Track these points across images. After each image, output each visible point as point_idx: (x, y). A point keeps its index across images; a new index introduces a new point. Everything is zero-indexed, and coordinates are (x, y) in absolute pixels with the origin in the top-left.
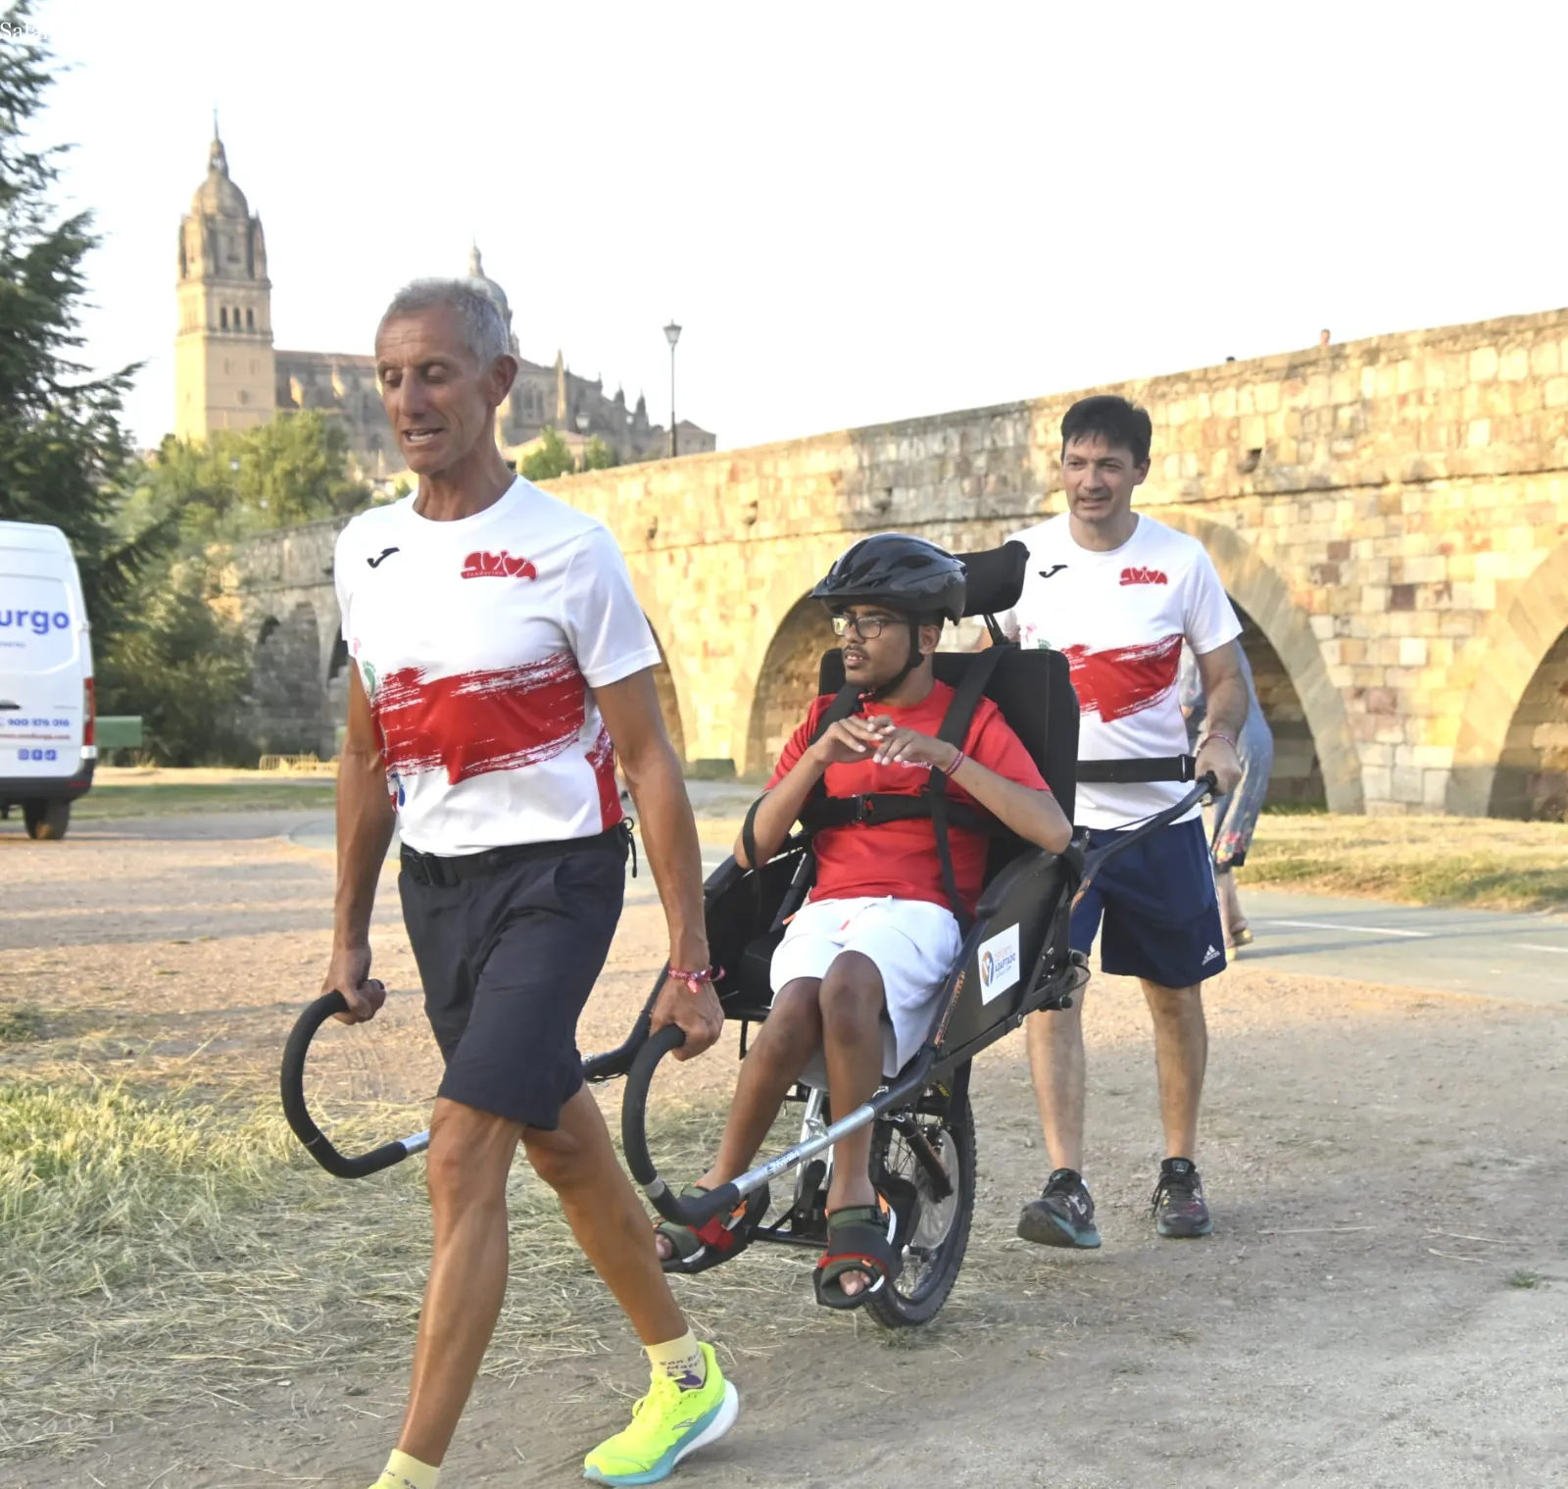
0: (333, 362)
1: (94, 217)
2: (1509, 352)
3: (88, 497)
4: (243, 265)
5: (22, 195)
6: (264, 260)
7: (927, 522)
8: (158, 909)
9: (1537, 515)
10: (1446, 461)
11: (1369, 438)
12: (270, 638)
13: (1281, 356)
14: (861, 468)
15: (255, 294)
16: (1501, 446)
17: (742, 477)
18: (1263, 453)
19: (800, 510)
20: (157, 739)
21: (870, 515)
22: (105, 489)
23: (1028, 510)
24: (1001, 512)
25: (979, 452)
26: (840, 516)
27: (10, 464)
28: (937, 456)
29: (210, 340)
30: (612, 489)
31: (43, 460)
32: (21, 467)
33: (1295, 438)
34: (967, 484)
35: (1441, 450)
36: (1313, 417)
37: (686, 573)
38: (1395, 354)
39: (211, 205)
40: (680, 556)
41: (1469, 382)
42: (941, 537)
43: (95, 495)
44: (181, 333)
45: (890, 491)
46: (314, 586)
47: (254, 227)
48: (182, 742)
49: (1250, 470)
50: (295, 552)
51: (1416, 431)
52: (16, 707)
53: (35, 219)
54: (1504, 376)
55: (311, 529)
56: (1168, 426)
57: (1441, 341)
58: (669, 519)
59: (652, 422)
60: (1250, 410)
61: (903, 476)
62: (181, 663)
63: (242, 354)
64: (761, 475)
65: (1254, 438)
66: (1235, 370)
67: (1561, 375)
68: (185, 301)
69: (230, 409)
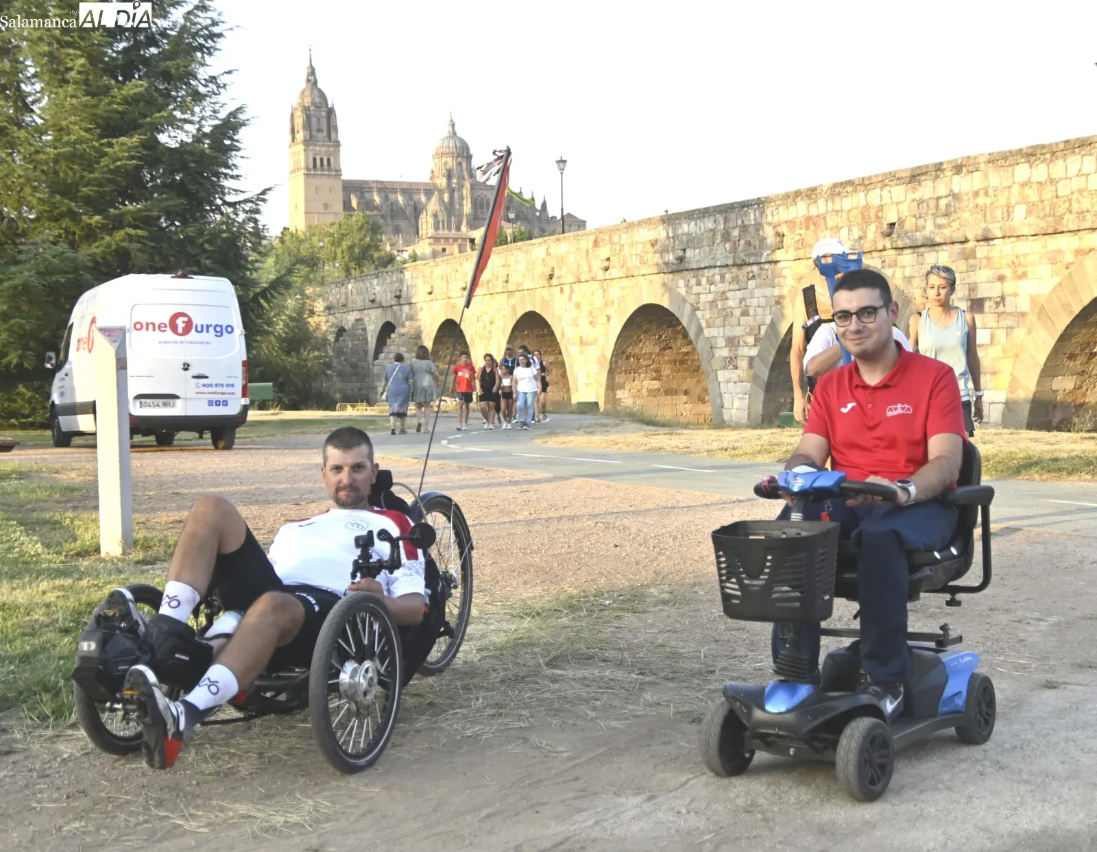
0: (374, 185)
1: (245, 109)
2: (1037, 166)
3: (243, 262)
4: (325, 134)
5: (208, 99)
6: (336, 131)
7: (706, 268)
8: (284, 486)
9: (1053, 258)
10: (1001, 228)
11: (957, 215)
12: (341, 339)
13: (906, 170)
14: (668, 237)
15: (331, 149)
16: (1032, 219)
17: (601, 244)
18: (897, 225)
19: (633, 262)
20: (281, 395)
21: (673, 264)
22: (252, 258)
23: (763, 261)
24: (747, 262)
25: (734, 228)
26: (657, 265)
27: (202, 245)
28: (711, 230)
29: (307, 175)
30: (527, 252)
32: (207, 246)
33: (915, 216)
35: (998, 222)
36: (925, 204)
37: (570, 299)
38: (971, 168)
39: (308, 101)
40: (567, 288)
41: (1014, 183)
42: (713, 276)
43: (247, 261)
44: (292, 172)
45: (684, 250)
46: (365, 309)
47: (331, 112)
48: (294, 397)
49: (889, 235)
50: (354, 291)
51: (983, 210)
52: (207, 377)
53: (215, 112)
54: (1034, 180)
55: (363, 277)
56: (842, 211)
57: (998, 160)
58: (561, 268)
59: (550, 216)
61: (692, 241)
62: (293, 354)
63: (325, 182)
64: (612, 243)
65: (890, 217)
66: (880, 179)
67: (1067, 178)
68: (294, 154)
69: (318, 213)
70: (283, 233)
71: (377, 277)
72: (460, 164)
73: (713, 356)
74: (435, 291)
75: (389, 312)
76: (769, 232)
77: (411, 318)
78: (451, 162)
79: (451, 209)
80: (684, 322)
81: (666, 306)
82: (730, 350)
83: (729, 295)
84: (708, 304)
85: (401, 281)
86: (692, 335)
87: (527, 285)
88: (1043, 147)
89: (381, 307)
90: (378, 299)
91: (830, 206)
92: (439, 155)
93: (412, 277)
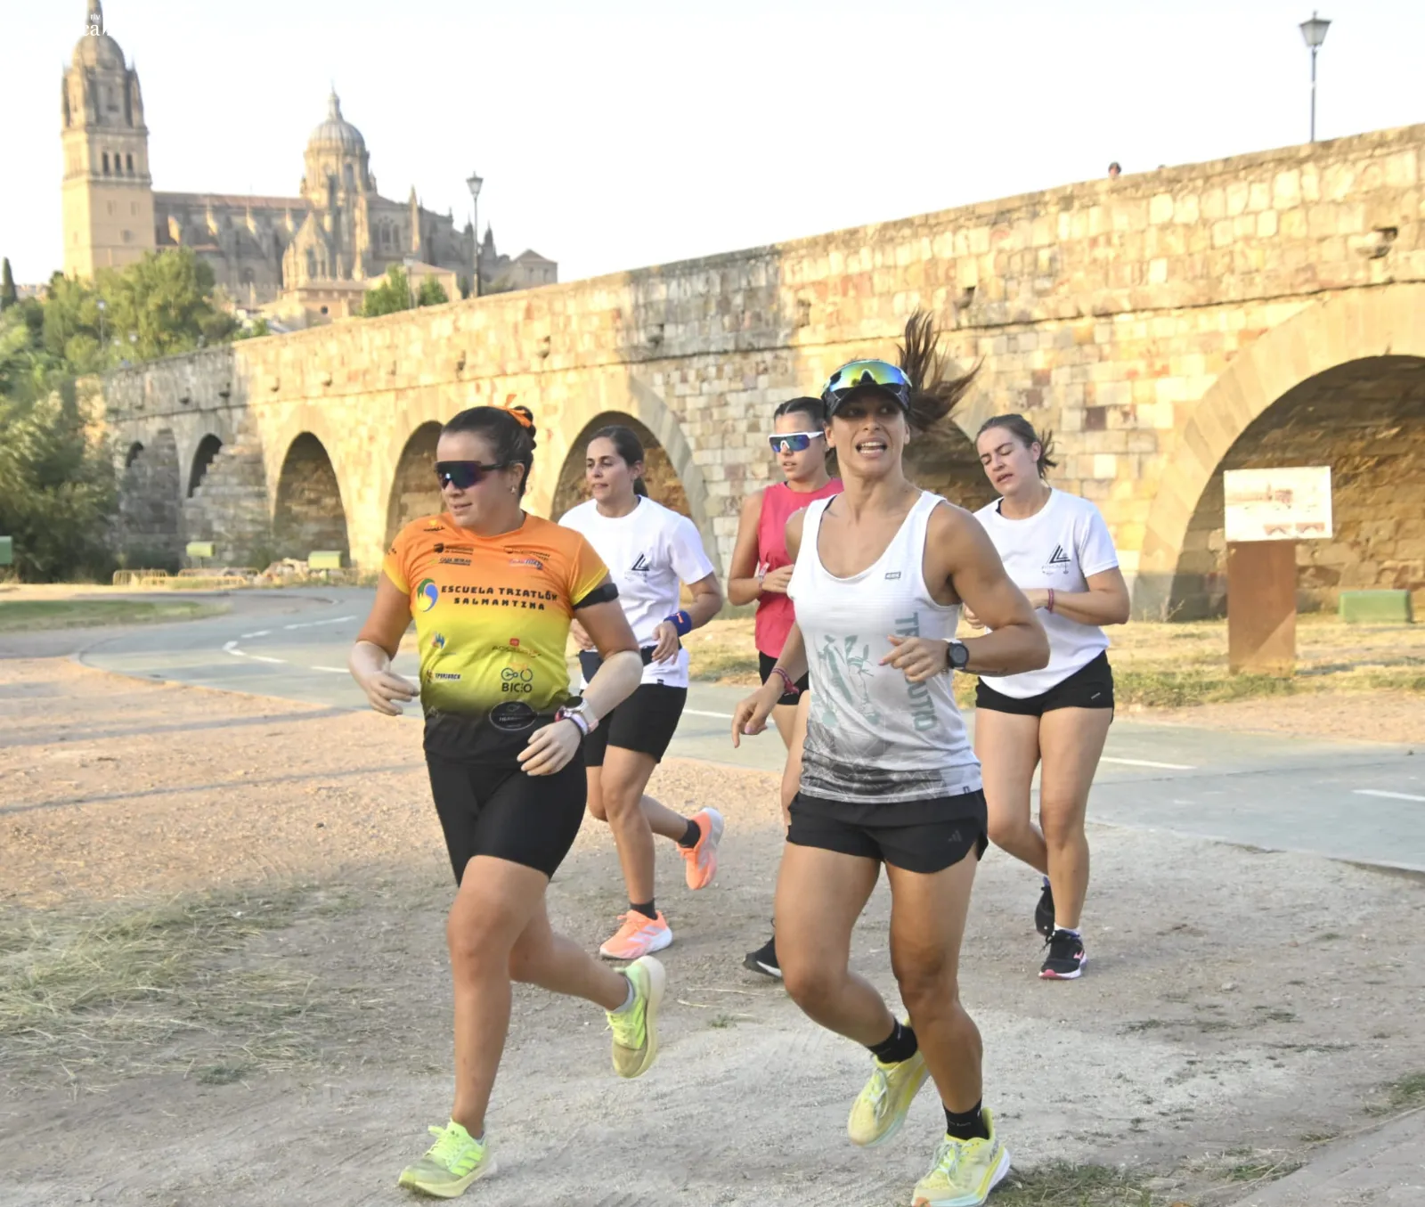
0: (207, 202)
2: (1183, 198)
4: (121, 114)
6: (141, 109)
7: (694, 355)
9: (1207, 343)
10: (1130, 296)
11: (1065, 277)
12: (134, 462)
13: (990, 203)
14: (636, 307)
15: (134, 140)
16: (1176, 283)
17: (536, 314)
18: (976, 291)
19: (585, 345)
20: (29, 555)
21: (645, 348)
23: (779, 343)
24: (756, 346)
25: (736, 291)
26: (617, 350)
28: (701, 295)
29: (93, 184)
30: (426, 327)
33: (1003, 276)
34: (727, 320)
35: (1126, 287)
36: (1018, 258)
38: (1086, 201)
39: (90, 58)
40: (485, 386)
41: (1149, 225)
42: (707, 367)
44: (67, 178)
45: (662, 326)
46: (173, 414)
47: (130, 77)
48: (51, 558)
49: (966, 305)
50: (156, 384)
51: (1105, 271)
54: (1179, 220)
55: (170, 362)
56: (895, 267)
57: (1125, 189)
58: (475, 353)
59: (499, 253)
60: (964, 252)
61: (673, 313)
62: (50, 489)
63: (124, 196)
64: (553, 313)
65: (968, 277)
66: (952, 216)
67: (1226, 218)
68: (69, 148)
69: (114, 247)
70: (52, 281)
71: (191, 361)
72: (349, 168)
73: (706, 495)
74: (283, 387)
75: (212, 417)
76: (787, 297)
77: (245, 430)
78: (334, 165)
79: (335, 242)
80: (663, 440)
81: (635, 414)
82: (732, 486)
83: (731, 398)
84: (698, 413)
85: (229, 369)
86: (675, 459)
87: (426, 379)
88: (1192, 168)
89: (198, 410)
90: (194, 396)
91: (879, 258)
92: (315, 152)
93: (246, 362)
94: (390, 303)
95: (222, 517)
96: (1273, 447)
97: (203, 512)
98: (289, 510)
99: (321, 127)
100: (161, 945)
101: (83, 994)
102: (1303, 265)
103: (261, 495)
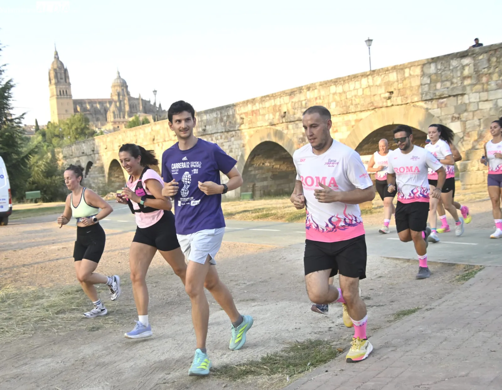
0: (87, 101)
1: (13, 80)
2: (338, 86)
3: (15, 144)
4: (64, 80)
6: (69, 78)
7: (214, 133)
8: (15, 242)
9: (347, 123)
13: (288, 90)
15: (67, 86)
16: (338, 108)
18: (287, 113)
20: (45, 195)
21: (201, 132)
22: (19, 142)
23: (236, 129)
24: (230, 130)
25: (225, 116)
28: (215, 118)
29: (57, 98)
30: (144, 130)
31: (5, 137)
33: (293, 109)
34: (222, 124)
36: (297, 104)
38: (314, 88)
39: (55, 67)
40: (160, 144)
41: (330, 94)
42: (218, 136)
44: (51, 97)
45: (205, 126)
46: (80, 156)
47: (66, 71)
48: (50, 196)
49: (284, 117)
50: (75, 149)
54: (338, 92)
55: (79, 143)
56: (265, 108)
57: (323, 84)
58: (157, 136)
59: (163, 109)
60: (283, 103)
61: (208, 123)
62: (49, 178)
63: (65, 101)
65: (284, 109)
66: (279, 94)
67: (350, 91)
68: (51, 90)
69: (63, 114)
70: (48, 124)
71: (84, 142)
72: (123, 90)
74: (108, 148)
75: (90, 156)
76: (238, 117)
77: (99, 160)
78: (119, 89)
79: (120, 109)
83: (224, 144)
85: (94, 144)
88: (340, 78)
89: (86, 155)
90: (85, 152)
91: (261, 106)
92: (114, 86)
93: (98, 142)
94: (134, 124)
95: (94, 183)
96: (366, 149)
97: (89, 181)
98: (111, 180)
99: (115, 80)
100: (78, 296)
101: (59, 310)
102: (370, 102)
103: (104, 176)
